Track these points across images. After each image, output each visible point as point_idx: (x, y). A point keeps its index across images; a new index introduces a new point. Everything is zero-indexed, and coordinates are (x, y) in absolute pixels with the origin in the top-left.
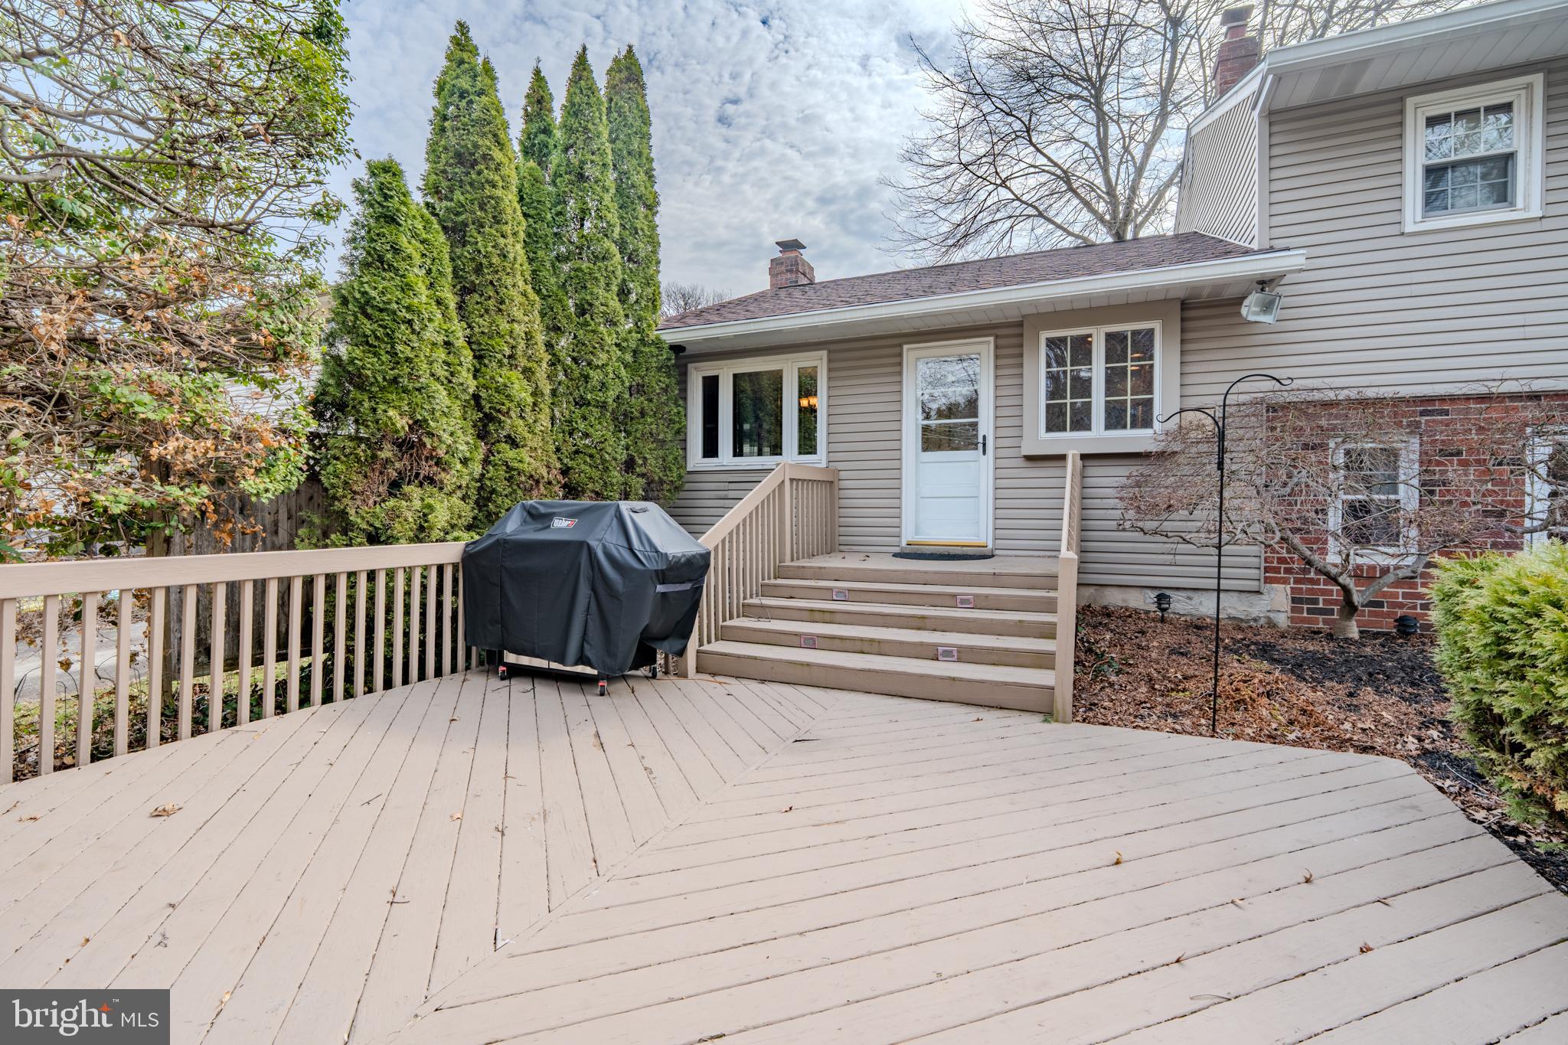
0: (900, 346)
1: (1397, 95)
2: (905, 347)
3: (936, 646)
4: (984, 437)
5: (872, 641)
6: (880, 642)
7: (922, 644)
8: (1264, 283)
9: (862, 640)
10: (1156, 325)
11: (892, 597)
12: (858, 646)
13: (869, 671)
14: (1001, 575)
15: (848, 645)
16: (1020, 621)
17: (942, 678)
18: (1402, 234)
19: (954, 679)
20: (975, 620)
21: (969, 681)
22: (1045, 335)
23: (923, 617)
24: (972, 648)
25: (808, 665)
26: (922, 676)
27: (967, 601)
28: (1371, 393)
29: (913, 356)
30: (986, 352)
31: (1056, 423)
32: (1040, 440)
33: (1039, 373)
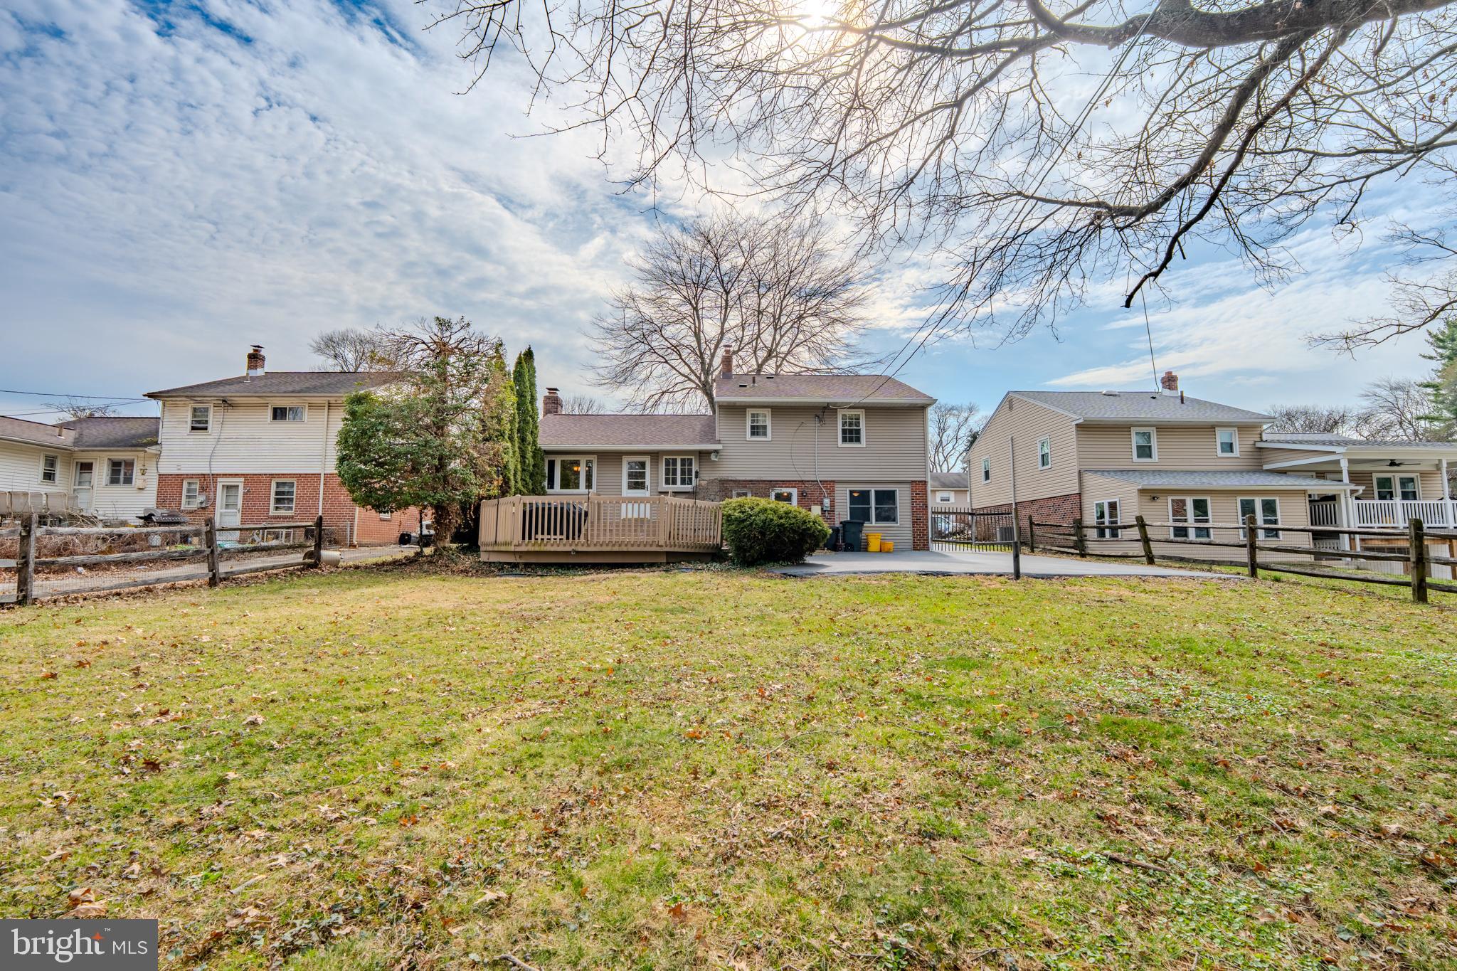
0: (621, 457)
1: (745, 407)
2: (623, 458)
4: (648, 485)
10: (693, 457)
18: (746, 440)
22: (664, 458)
29: (625, 460)
30: (647, 460)
31: (667, 482)
32: (664, 487)
33: (663, 467)
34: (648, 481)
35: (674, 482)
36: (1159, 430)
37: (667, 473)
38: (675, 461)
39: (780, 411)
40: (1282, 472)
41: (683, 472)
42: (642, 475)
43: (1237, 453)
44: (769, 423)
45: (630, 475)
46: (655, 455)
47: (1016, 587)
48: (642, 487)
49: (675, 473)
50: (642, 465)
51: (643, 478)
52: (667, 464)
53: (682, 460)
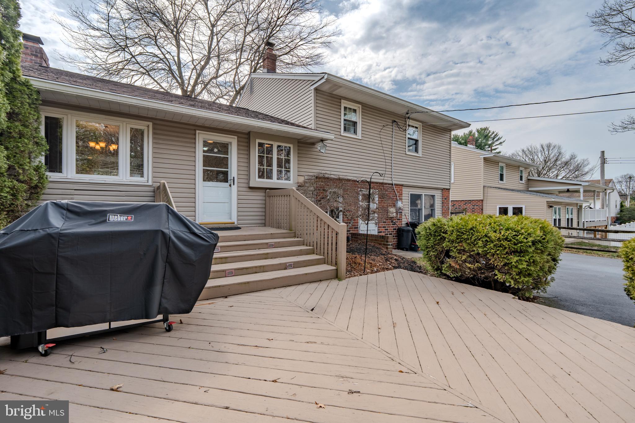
0: (195, 130)
1: (340, 98)
2: (197, 132)
3: (286, 264)
4: (234, 178)
5: (260, 266)
6: (263, 266)
7: (280, 264)
8: (322, 140)
9: (256, 267)
10: (291, 146)
11: (241, 248)
12: (254, 270)
13: (276, 278)
14: (274, 234)
15: (250, 271)
16: (301, 250)
17: (303, 275)
18: (341, 135)
19: (306, 274)
20: (286, 252)
21: (311, 273)
22: (258, 141)
23: (268, 254)
24: (298, 262)
25: (248, 283)
26: (296, 276)
27: (273, 245)
28: (326, 176)
29: (201, 137)
30: (233, 142)
31: (261, 175)
32: (256, 181)
33: (254, 154)
34: (234, 170)
35: (270, 177)
36: (503, 165)
38: (269, 147)
41: (279, 161)
42: (224, 162)
43: (523, 181)
44: (359, 121)
45: (207, 161)
46: (245, 136)
48: (226, 180)
49: (270, 164)
50: (224, 148)
51: (226, 166)
52: (261, 151)
53: (279, 146)
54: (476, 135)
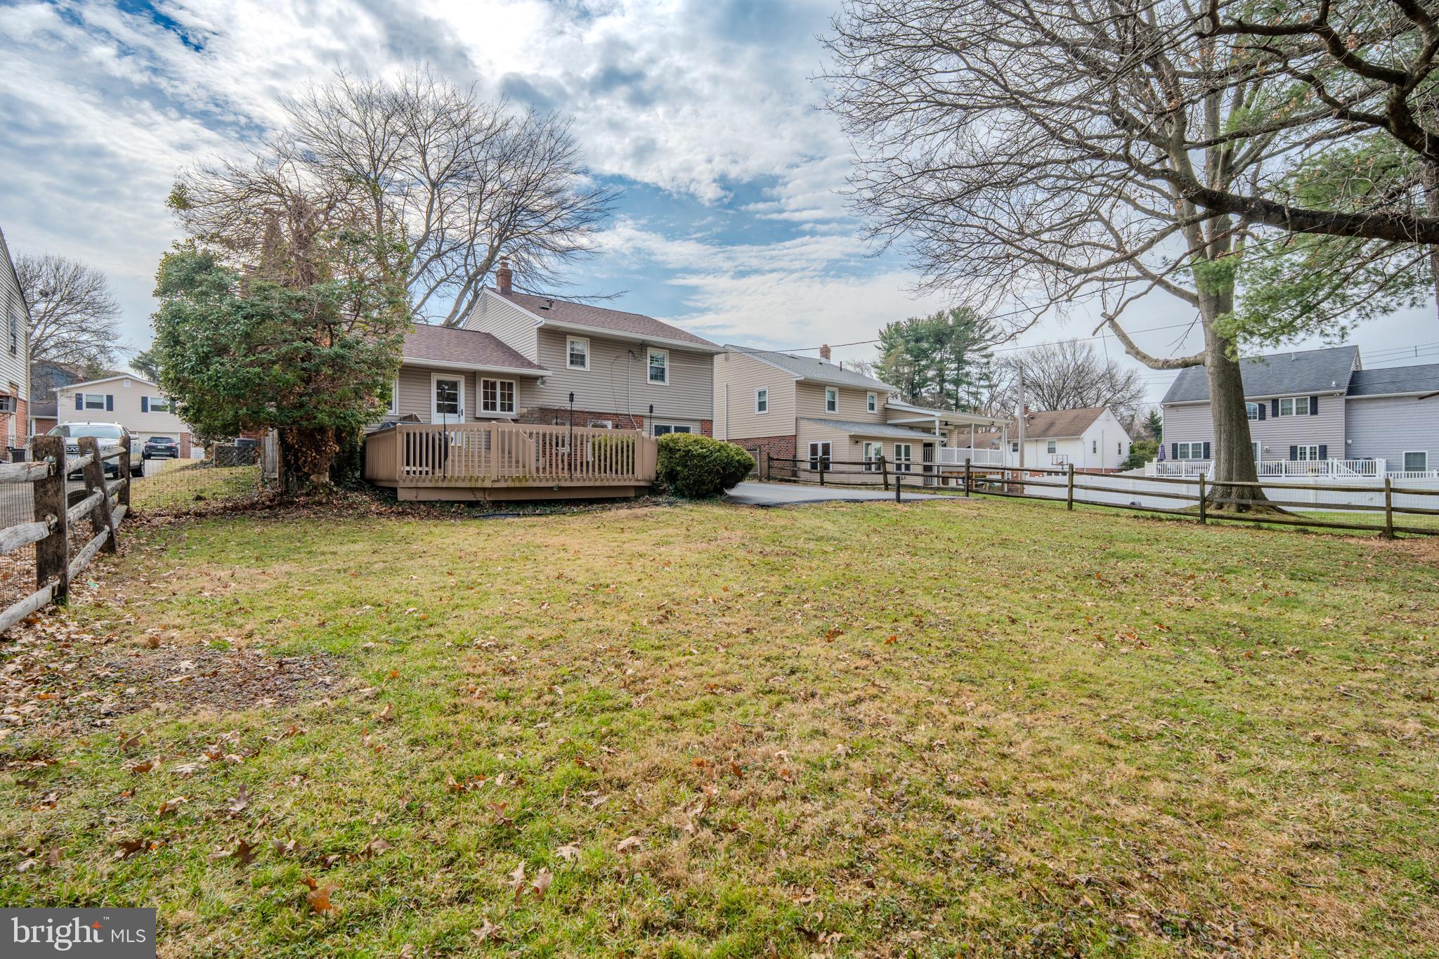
0: (430, 374)
1: (565, 333)
2: (432, 375)
4: (462, 409)
10: (514, 382)
22: (483, 380)
29: (435, 378)
30: (461, 381)
31: (486, 407)
32: (482, 412)
33: (480, 391)
34: (462, 403)
35: (494, 408)
36: (836, 390)
37: (486, 394)
38: (493, 385)
39: (598, 342)
40: (896, 425)
41: (503, 395)
42: (454, 398)
43: (876, 411)
44: (587, 353)
45: (440, 396)
46: (472, 376)
47: (899, 506)
48: (455, 412)
49: (494, 397)
50: (454, 385)
51: (455, 400)
52: (485, 387)
53: (502, 383)
54: (950, 322)
